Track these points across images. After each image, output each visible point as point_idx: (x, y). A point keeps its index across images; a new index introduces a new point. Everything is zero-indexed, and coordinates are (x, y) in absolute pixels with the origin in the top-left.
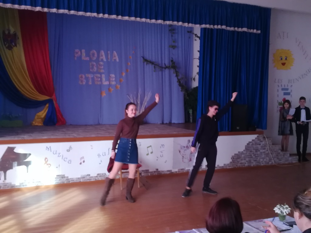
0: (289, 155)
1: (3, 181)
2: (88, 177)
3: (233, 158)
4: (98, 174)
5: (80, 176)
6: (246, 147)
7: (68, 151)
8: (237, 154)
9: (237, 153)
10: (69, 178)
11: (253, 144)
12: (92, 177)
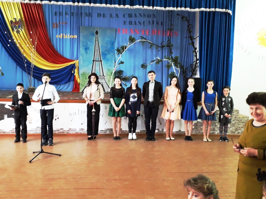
2: (62, 131)
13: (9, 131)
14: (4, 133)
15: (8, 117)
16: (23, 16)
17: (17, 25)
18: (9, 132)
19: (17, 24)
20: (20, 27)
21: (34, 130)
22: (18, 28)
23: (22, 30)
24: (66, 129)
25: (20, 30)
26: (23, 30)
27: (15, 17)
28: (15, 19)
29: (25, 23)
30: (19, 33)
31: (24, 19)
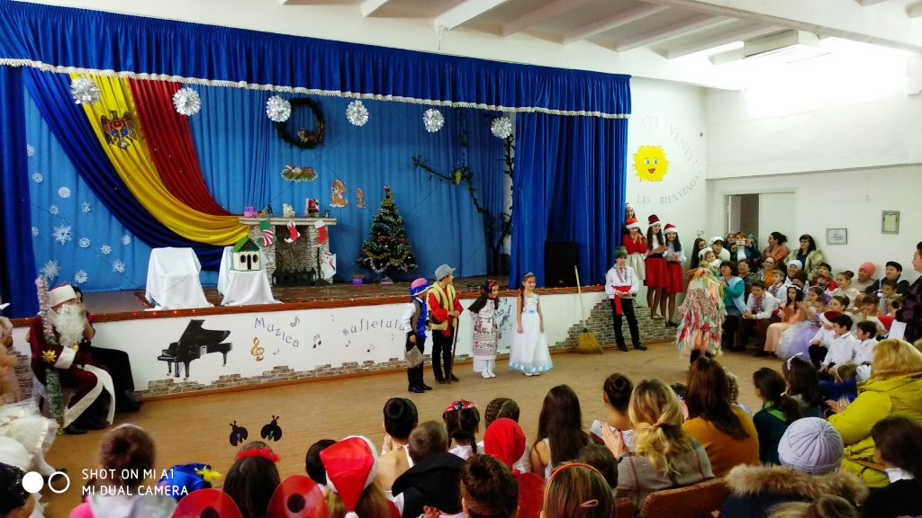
0: (664, 325)
1: (185, 379)
2: (328, 370)
3: (571, 332)
4: (345, 364)
5: (313, 369)
6: (592, 312)
7: (293, 325)
8: (577, 325)
9: (577, 322)
10: (295, 371)
11: (603, 308)
12: (333, 369)
13: (210, 384)
14: (201, 388)
15: (209, 351)
16: (133, 105)
17: (119, 129)
18: (211, 387)
19: (120, 125)
20: (127, 133)
21: (268, 374)
22: (123, 135)
23: (132, 141)
24: (336, 364)
25: (129, 141)
26: (136, 142)
27: (113, 109)
28: (112, 112)
29: (138, 122)
30: (125, 148)
31: (135, 113)
